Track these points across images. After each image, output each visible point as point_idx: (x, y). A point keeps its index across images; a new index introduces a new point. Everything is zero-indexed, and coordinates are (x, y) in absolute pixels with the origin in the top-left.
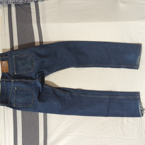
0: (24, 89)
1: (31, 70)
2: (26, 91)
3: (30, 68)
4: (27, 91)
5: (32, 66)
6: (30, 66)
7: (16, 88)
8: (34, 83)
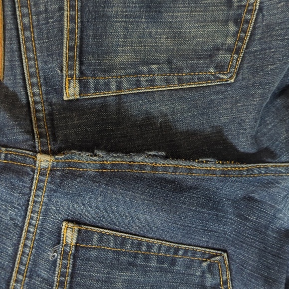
0: (149, 247)
1: (220, 68)
2: (161, 260)
3: (217, 49)
4: (173, 262)
5: (232, 28)
6: (211, 28)
7: (70, 235)
8: (240, 194)
